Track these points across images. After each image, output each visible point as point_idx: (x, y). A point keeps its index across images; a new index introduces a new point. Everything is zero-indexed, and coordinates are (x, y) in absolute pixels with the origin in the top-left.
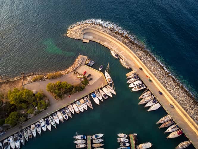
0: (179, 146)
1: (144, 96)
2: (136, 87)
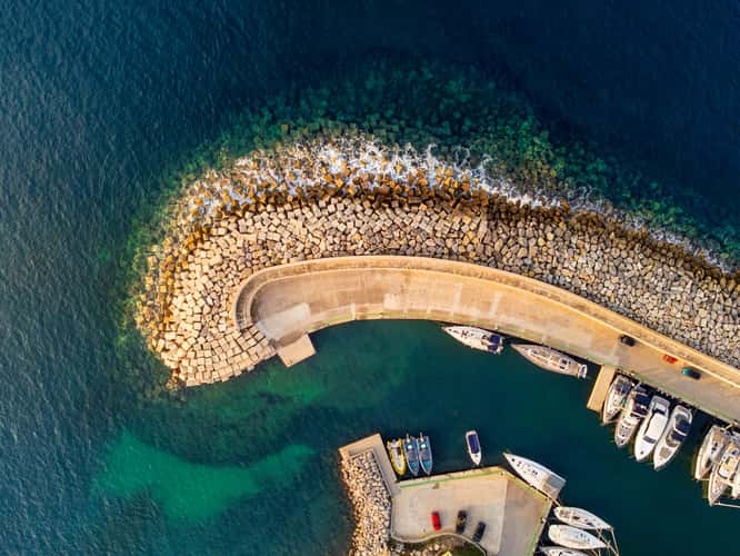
1: (709, 461)
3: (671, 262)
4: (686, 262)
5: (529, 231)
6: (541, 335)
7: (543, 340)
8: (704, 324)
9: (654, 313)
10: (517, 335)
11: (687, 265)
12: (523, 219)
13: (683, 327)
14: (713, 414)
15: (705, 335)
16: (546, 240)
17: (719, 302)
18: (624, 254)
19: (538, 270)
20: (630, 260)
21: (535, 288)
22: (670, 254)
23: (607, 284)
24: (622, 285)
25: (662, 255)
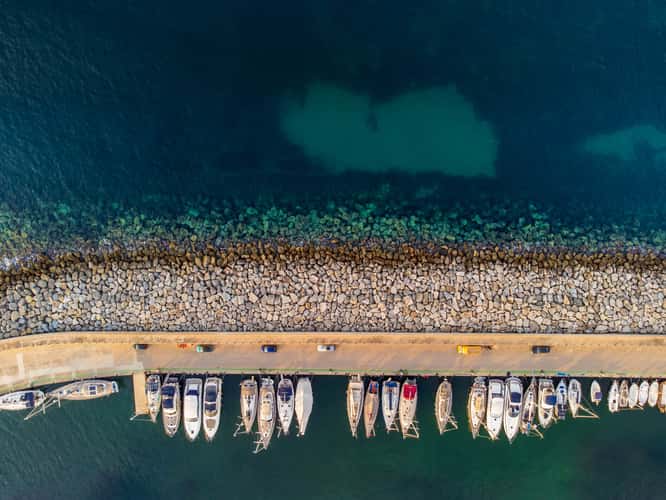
0: (441, 420)
1: (249, 414)
2: (206, 417)
3: (148, 265)
4: (160, 258)
5: (17, 296)
6: (70, 373)
7: (74, 376)
8: (188, 305)
9: (142, 316)
10: (51, 383)
11: (162, 261)
12: (9, 287)
13: (172, 317)
14: (239, 372)
15: (193, 315)
16: (33, 295)
17: (199, 281)
18: (104, 277)
19: (32, 325)
20: (110, 280)
21: (35, 342)
22: (146, 258)
23: (93, 310)
24: (107, 305)
25: (138, 262)
